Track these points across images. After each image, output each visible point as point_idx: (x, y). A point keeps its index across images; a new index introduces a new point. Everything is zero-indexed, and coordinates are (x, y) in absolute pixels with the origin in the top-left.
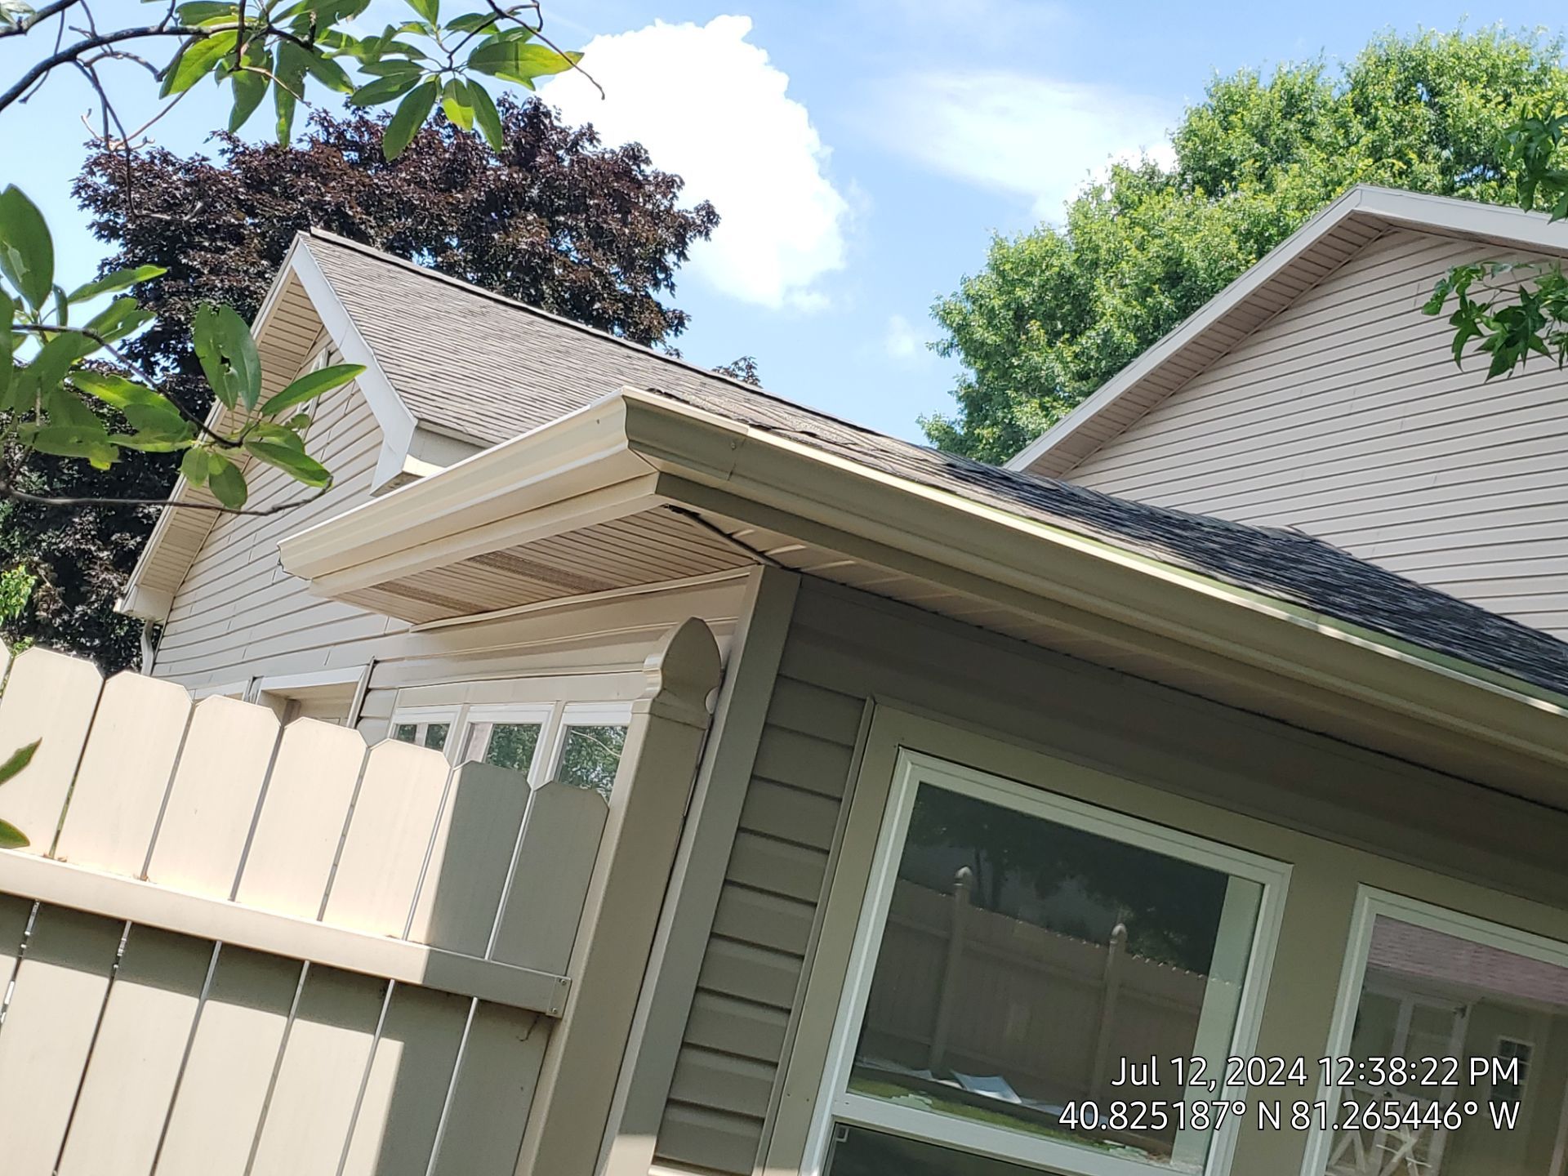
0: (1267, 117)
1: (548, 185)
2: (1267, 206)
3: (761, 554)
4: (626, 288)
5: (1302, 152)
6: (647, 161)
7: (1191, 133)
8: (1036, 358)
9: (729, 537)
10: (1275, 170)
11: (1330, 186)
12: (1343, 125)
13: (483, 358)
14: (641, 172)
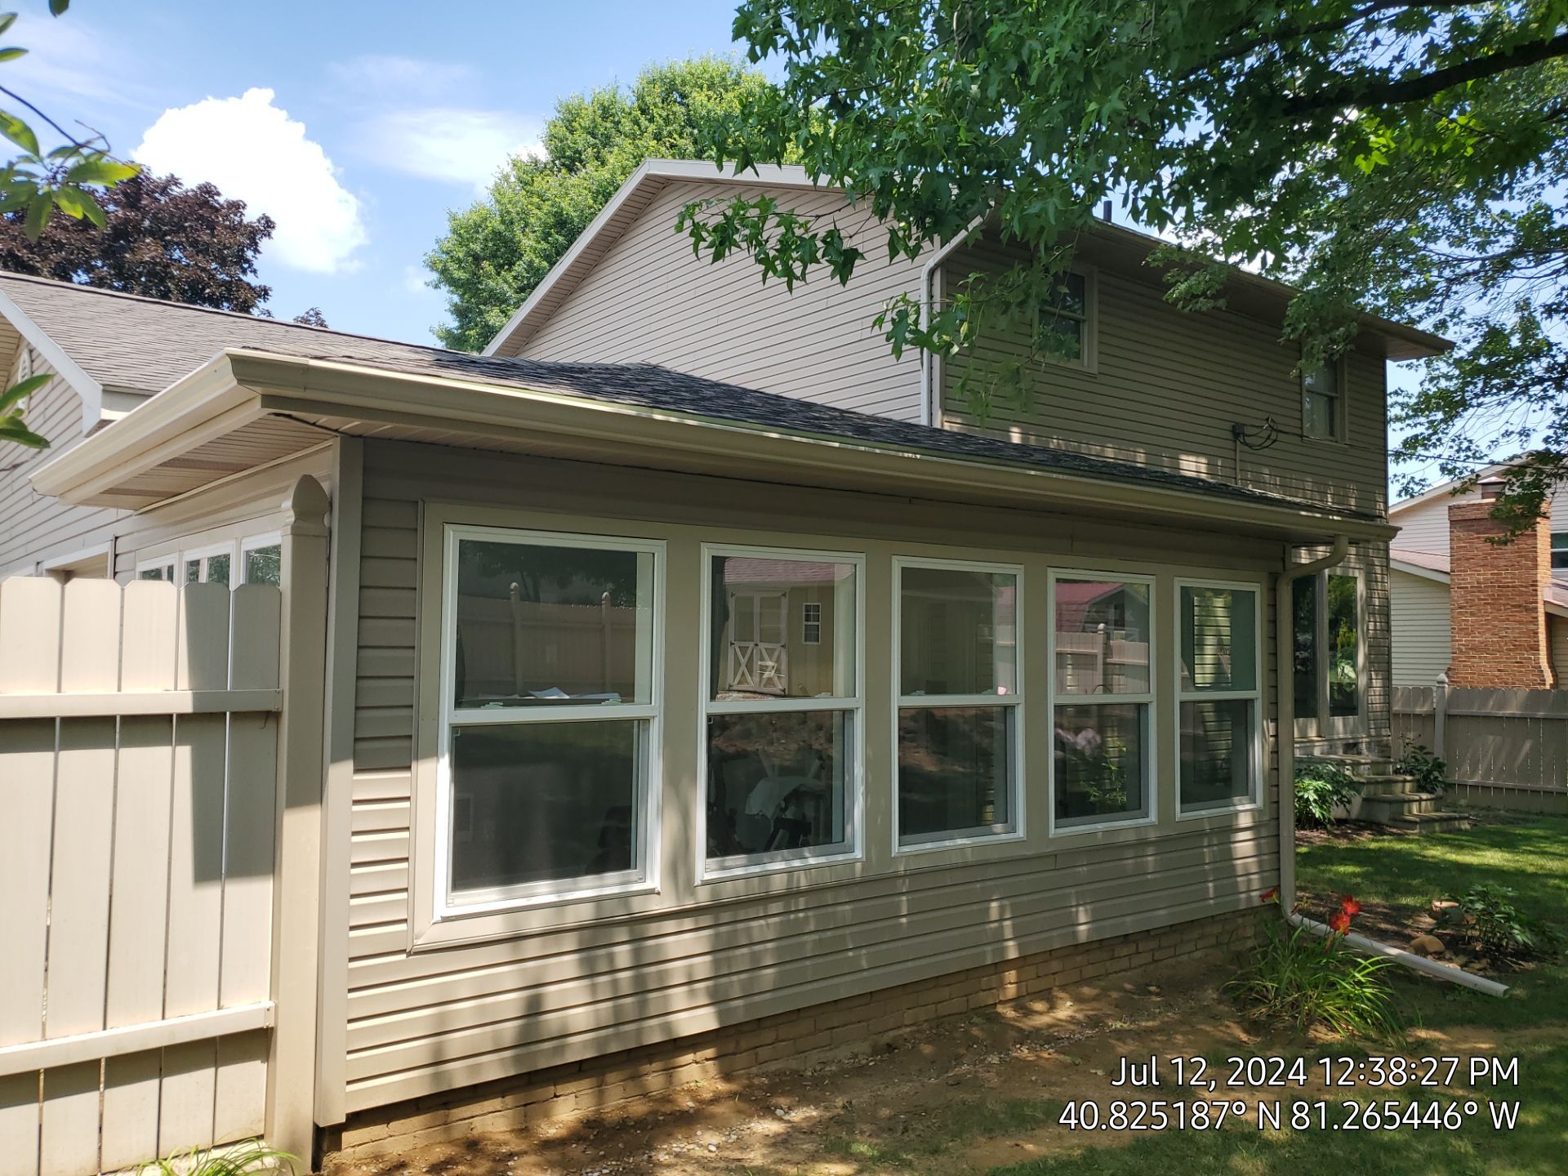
0: (594, 121)
1: (155, 218)
2: (605, 174)
3: (336, 431)
4: (223, 276)
5: (618, 140)
6: (218, 194)
7: (552, 137)
8: (492, 284)
9: (314, 424)
10: (604, 152)
11: (638, 159)
12: (636, 122)
13: (137, 339)
14: (216, 201)
